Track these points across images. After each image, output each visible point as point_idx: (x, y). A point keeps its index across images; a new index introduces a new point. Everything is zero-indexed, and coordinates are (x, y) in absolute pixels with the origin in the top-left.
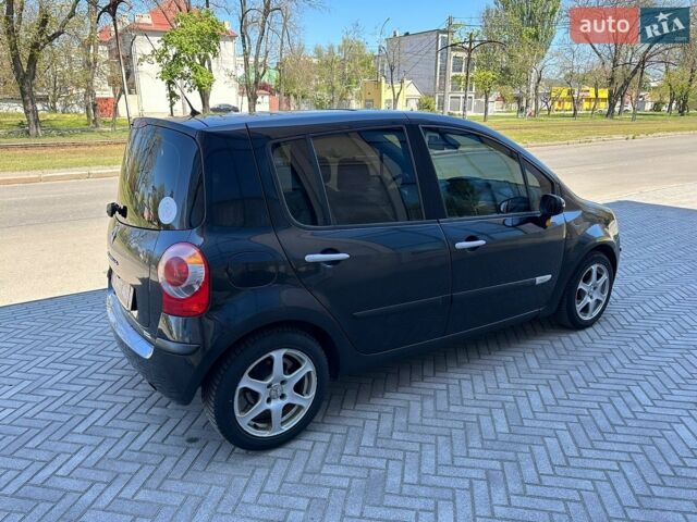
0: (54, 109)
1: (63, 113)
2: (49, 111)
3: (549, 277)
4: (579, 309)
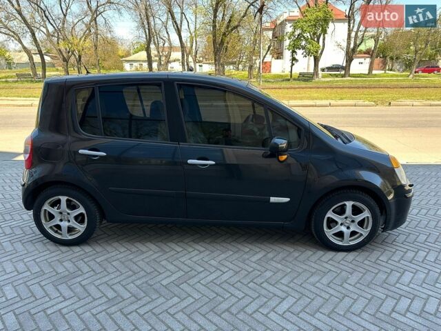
0: (238, 69)
1: (242, 70)
2: (236, 70)
3: (287, 200)
4: (329, 233)
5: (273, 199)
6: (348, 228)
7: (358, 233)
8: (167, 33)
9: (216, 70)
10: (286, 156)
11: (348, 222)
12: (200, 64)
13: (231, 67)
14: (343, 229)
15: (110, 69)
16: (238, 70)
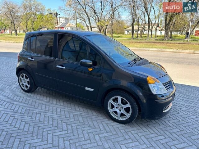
3: (92, 90)
4: (110, 110)
5: (87, 88)
6: (120, 111)
7: (126, 115)
8: (145, 17)
9: (165, 34)
10: (92, 69)
11: (119, 107)
12: (161, 31)
13: (178, 33)
14: (117, 110)
15: (118, 34)
16: (182, 34)
